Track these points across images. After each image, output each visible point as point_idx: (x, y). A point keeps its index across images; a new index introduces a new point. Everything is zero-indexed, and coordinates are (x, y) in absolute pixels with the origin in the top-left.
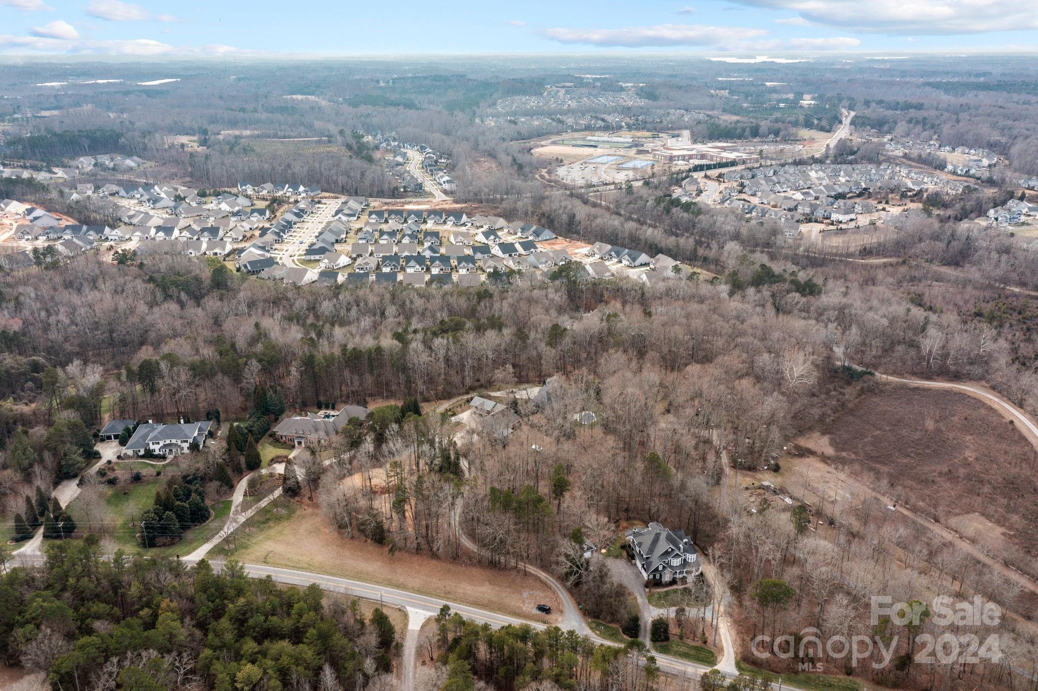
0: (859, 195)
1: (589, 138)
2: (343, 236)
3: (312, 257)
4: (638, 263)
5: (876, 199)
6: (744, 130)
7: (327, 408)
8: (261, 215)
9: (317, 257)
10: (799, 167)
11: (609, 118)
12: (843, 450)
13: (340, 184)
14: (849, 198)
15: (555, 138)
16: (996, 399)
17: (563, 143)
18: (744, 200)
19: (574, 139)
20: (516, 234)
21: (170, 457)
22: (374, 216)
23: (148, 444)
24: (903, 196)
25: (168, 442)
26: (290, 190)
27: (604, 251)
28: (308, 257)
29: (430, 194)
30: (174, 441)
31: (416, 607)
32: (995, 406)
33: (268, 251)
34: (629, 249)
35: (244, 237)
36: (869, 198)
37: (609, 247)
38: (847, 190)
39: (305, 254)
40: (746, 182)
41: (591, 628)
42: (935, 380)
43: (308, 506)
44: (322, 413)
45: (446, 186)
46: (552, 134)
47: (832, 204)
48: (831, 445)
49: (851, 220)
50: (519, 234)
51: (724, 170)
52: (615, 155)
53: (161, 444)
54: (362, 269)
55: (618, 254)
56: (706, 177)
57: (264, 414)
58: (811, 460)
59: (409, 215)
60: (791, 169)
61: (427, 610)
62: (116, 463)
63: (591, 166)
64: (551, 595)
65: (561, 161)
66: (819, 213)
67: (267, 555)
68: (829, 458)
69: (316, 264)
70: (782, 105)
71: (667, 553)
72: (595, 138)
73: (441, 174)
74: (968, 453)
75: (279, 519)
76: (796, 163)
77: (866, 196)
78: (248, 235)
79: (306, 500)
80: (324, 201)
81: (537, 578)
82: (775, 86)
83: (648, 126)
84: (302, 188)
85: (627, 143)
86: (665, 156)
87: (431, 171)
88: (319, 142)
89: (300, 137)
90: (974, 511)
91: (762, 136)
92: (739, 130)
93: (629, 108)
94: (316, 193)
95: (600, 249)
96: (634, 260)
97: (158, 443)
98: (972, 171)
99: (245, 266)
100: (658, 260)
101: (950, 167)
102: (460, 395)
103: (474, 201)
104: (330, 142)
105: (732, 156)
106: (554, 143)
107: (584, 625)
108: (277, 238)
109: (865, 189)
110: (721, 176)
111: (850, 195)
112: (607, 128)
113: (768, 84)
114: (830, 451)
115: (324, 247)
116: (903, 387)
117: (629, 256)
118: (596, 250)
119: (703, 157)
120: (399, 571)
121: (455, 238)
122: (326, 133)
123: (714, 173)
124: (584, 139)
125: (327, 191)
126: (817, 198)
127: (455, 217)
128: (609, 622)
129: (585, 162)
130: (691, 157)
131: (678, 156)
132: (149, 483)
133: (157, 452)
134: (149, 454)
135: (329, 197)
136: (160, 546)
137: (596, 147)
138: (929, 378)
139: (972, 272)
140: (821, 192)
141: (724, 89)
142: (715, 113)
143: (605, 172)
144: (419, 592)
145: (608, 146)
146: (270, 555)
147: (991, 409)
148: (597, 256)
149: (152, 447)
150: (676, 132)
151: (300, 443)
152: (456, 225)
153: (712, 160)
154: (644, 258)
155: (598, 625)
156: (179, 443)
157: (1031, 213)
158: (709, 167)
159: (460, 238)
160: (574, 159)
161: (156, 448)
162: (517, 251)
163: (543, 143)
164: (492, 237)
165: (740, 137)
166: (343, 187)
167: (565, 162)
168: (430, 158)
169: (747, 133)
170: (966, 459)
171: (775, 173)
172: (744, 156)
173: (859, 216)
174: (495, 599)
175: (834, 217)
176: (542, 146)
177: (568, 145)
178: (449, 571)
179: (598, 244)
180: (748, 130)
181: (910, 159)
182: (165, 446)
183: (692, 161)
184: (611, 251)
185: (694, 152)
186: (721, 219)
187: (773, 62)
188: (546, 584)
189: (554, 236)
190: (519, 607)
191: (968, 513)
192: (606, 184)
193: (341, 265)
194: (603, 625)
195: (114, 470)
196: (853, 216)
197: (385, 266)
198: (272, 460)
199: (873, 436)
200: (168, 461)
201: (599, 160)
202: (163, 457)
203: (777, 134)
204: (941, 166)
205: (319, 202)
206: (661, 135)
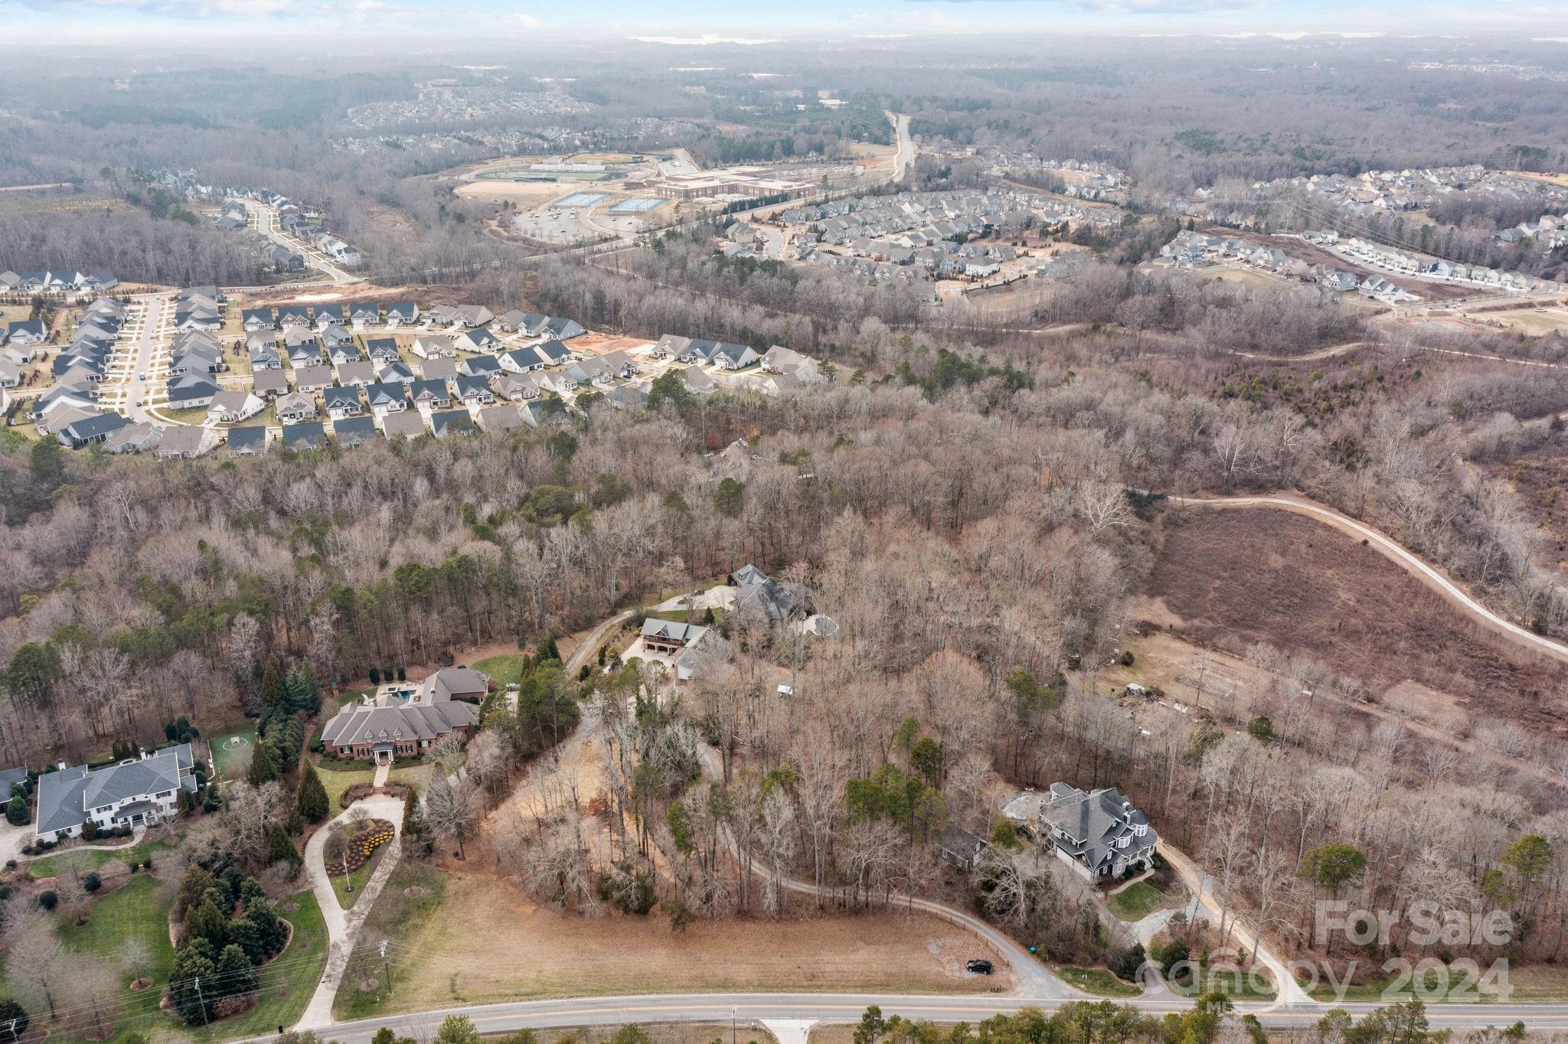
0: (984, 236)
1: (534, 167)
2: (219, 360)
3: (186, 404)
4: (741, 362)
5: (1008, 239)
6: (772, 146)
7: (389, 679)
8: (33, 333)
9: (195, 402)
10: (881, 198)
11: (550, 133)
12: (1192, 616)
13: (152, 267)
14: (972, 240)
15: (480, 169)
16: (1326, 513)
17: (496, 176)
18: (830, 252)
19: (511, 170)
20: (515, 331)
21: (140, 831)
22: (254, 319)
23: (88, 814)
24: (1044, 233)
25: (128, 801)
26: (57, 281)
27: (680, 350)
28: (178, 404)
29: (321, 274)
30: (140, 798)
31: (779, 1017)
32: (1330, 523)
33: (95, 400)
34: (722, 341)
35: (23, 377)
36: (997, 238)
37: (686, 342)
38: (966, 230)
39: (171, 399)
40: (822, 226)
41: (1069, 982)
42: (1237, 496)
43: (461, 869)
44: (383, 689)
45: (346, 259)
46: (471, 162)
47: (956, 251)
48: (1172, 611)
49: (994, 272)
50: (523, 332)
51: (777, 208)
52: (594, 193)
53: (116, 807)
54: (293, 416)
55: (706, 351)
56: (755, 220)
57: (288, 712)
58: (1160, 640)
59: (318, 314)
60: (872, 202)
61: (800, 1017)
62: (27, 864)
63: (566, 213)
64: (972, 940)
65: (514, 205)
66: (947, 266)
67: (453, 985)
68: (1183, 633)
69: (202, 414)
70: (801, 107)
71: (1112, 831)
72: (547, 167)
73: (326, 238)
74: (1344, 596)
75: (423, 907)
76: (876, 192)
77: (993, 235)
78: (29, 373)
79: (450, 860)
80: (134, 298)
81: (933, 916)
82: (766, 79)
83: (619, 144)
84: (79, 278)
85: (597, 172)
86: (677, 191)
87: (304, 233)
88: (59, 191)
89: (16, 184)
90: (1404, 678)
91: (799, 155)
92: (765, 147)
93: (574, 118)
94: (110, 284)
95: (673, 346)
96: (736, 358)
97: (110, 808)
98: (1103, 194)
99: (66, 433)
100: (773, 355)
101: (1072, 190)
102: (603, 618)
103: (412, 280)
104: (78, 191)
105: (777, 186)
106: (481, 177)
107: (1054, 978)
108: (93, 373)
109: (988, 226)
110: (774, 217)
111: (971, 236)
112: (555, 150)
113: (756, 75)
114: (1177, 621)
115: (203, 384)
116: (1206, 511)
117: (727, 353)
118: (667, 348)
119: (732, 189)
120: (705, 956)
121: (425, 348)
122: (69, 176)
123: (761, 212)
124: (527, 169)
125: (126, 280)
126: (930, 244)
127: (401, 311)
128: (1090, 965)
129: (555, 206)
130: (715, 191)
131: (697, 190)
132: (121, 891)
133: (108, 826)
134: (93, 833)
135: (138, 291)
136: (226, 1016)
137: (554, 180)
138: (1229, 494)
139: (1196, 336)
140: (932, 233)
141: (696, 84)
142: (706, 121)
143: (593, 220)
144: (763, 986)
145: (573, 178)
146: (458, 982)
147: (1328, 528)
148: (671, 358)
149: (96, 817)
150: (666, 152)
151: (383, 755)
152: (404, 323)
153: (746, 193)
154: (749, 354)
155: (1076, 973)
156: (153, 798)
157: (1212, 248)
158: (753, 205)
159: (434, 347)
160: (534, 202)
161: (105, 818)
162: (540, 360)
163: (464, 177)
164: (485, 340)
165: (769, 156)
166: (159, 271)
167: (520, 207)
168: (290, 211)
169: (778, 150)
170: (1345, 604)
171: (852, 209)
172: (795, 186)
173: (1002, 266)
174: (893, 969)
175: (971, 269)
176: (467, 183)
177: (507, 179)
178: (785, 936)
179: (667, 339)
180: (778, 145)
181: (1015, 180)
182: (124, 810)
183: (719, 197)
184: (692, 346)
185: (716, 183)
186: (835, 284)
187: (733, 43)
188: (951, 923)
189: (582, 330)
190: (939, 974)
191: (1398, 682)
192: (606, 240)
193: (249, 413)
194: (1084, 972)
195: (32, 880)
196: (994, 267)
197: (334, 406)
198: (346, 795)
199: (1215, 589)
200: (138, 839)
201: (573, 201)
202: (127, 833)
203: (820, 149)
204: (1059, 189)
205: (127, 301)
206: (646, 158)
